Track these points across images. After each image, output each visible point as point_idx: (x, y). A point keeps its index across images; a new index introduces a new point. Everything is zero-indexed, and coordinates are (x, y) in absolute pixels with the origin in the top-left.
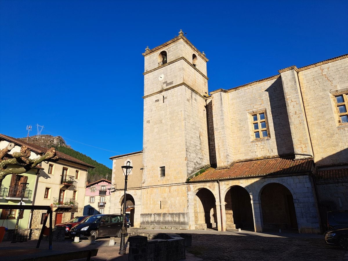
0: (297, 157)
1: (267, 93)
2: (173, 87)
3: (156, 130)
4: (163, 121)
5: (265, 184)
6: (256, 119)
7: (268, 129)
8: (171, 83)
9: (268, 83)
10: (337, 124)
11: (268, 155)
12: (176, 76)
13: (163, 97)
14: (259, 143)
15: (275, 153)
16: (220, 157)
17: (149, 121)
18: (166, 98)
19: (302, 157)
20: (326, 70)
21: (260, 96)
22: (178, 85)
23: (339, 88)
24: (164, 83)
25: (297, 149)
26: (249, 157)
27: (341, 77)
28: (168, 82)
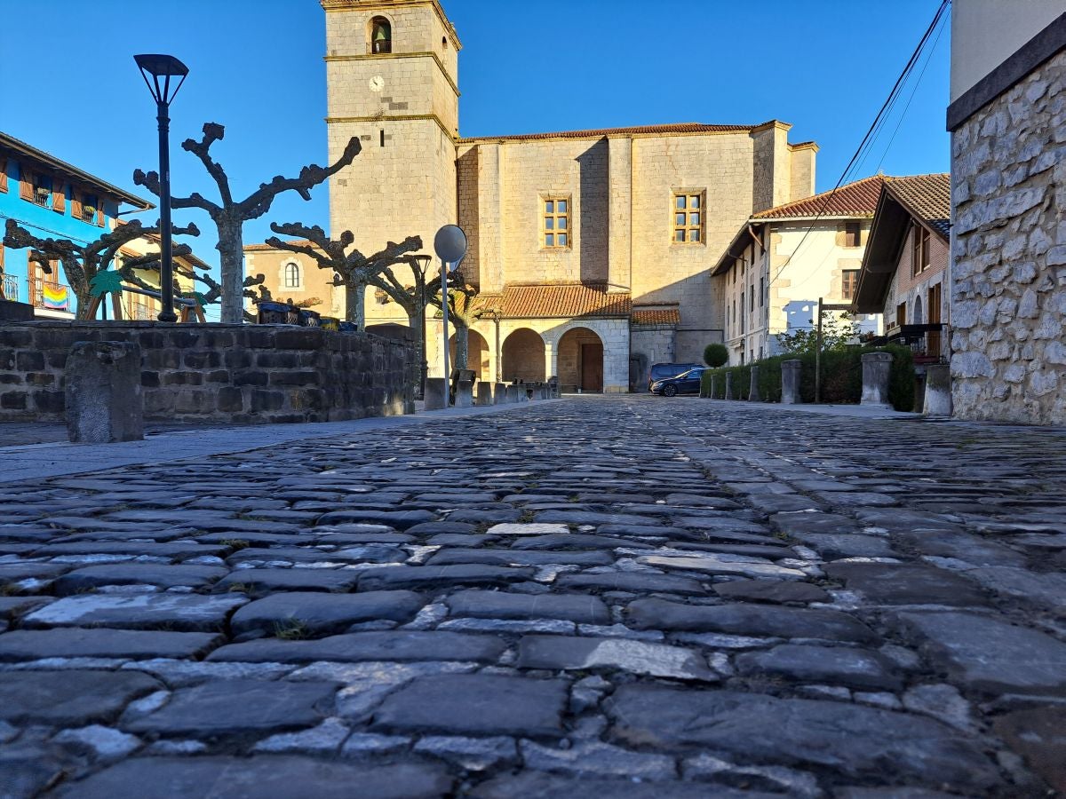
0: (611, 289)
1: (578, 165)
2: (409, 118)
3: (363, 205)
4: (383, 189)
5: (569, 328)
6: (551, 209)
7: (570, 232)
8: (402, 106)
9: (583, 146)
10: (670, 242)
11: (564, 278)
12: (414, 93)
13: (382, 132)
14: (552, 256)
15: (576, 276)
16: (487, 275)
17: (345, 181)
18: (390, 137)
19: (618, 290)
20: (673, 148)
21: (565, 168)
22: (422, 117)
23: (684, 185)
24: (384, 100)
25: (614, 277)
26: (531, 279)
27: (690, 167)
28: (394, 101)
